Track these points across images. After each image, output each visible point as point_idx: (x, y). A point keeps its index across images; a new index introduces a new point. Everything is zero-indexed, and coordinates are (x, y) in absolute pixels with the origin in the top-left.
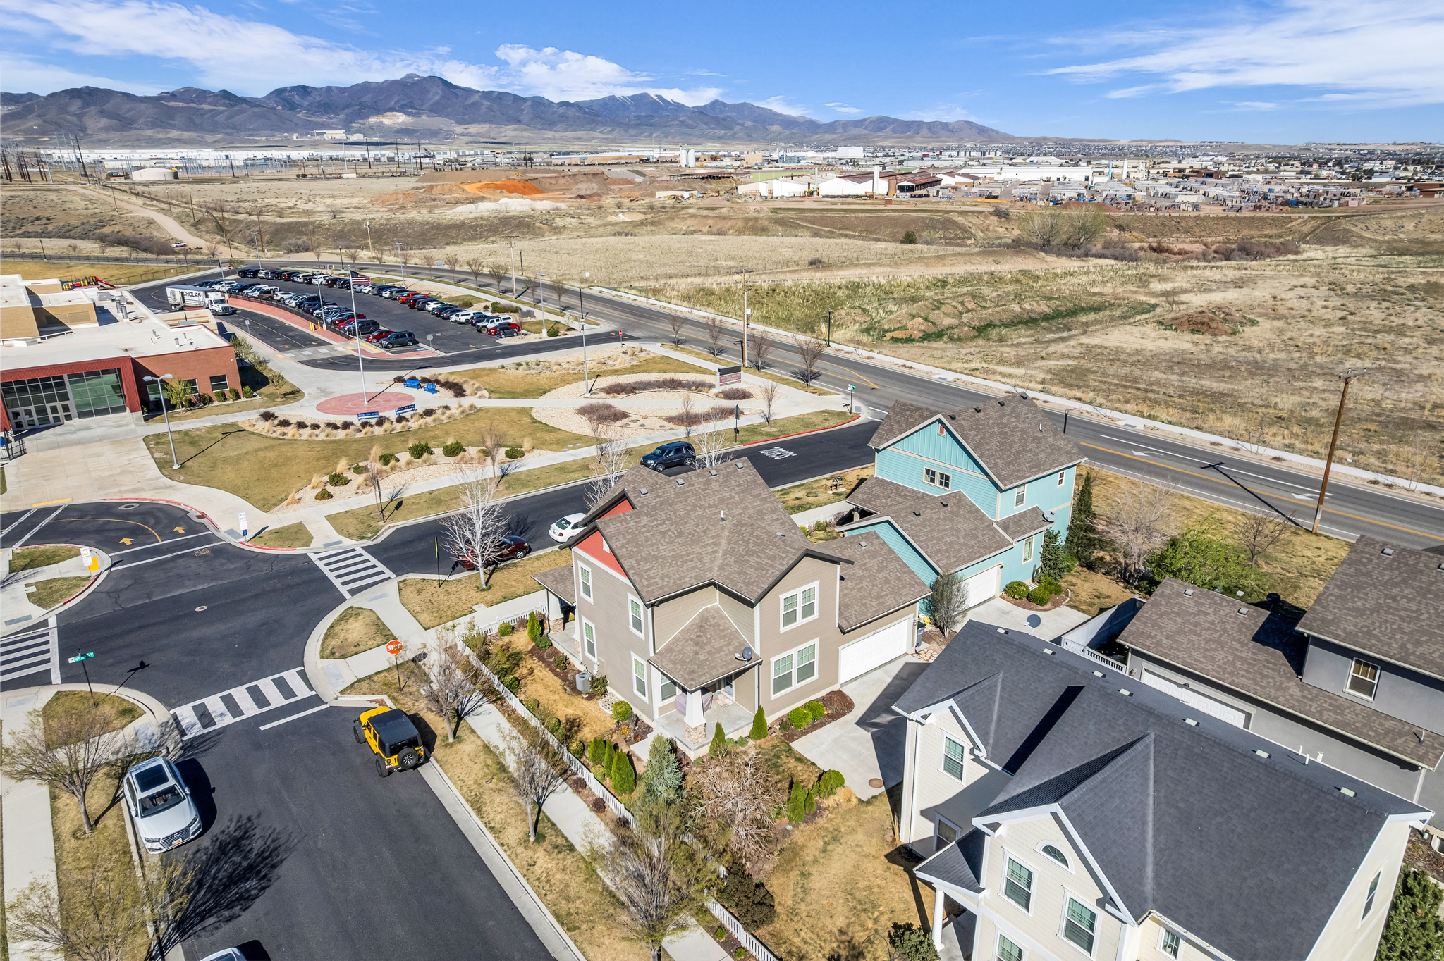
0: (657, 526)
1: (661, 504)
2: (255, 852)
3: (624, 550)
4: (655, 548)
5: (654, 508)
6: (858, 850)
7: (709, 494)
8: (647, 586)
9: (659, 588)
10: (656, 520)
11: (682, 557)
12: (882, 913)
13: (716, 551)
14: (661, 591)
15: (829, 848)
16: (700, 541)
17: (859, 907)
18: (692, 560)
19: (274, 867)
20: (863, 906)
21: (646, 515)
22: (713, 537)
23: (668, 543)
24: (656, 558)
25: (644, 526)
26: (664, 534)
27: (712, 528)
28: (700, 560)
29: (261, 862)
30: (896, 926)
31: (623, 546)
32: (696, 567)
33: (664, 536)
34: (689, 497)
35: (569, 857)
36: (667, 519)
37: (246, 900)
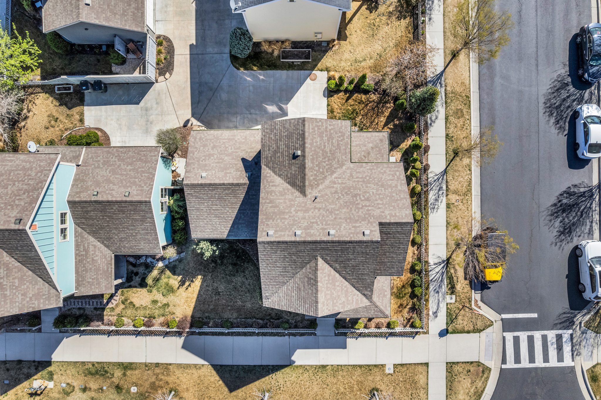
0: (369, 206)
1: (358, 220)
2: (559, 220)
3: (402, 196)
4: (380, 192)
5: (364, 219)
6: (352, 51)
7: (314, 218)
8: (397, 171)
9: (390, 168)
10: (368, 210)
11: (364, 181)
12: (370, 20)
13: (336, 178)
14: (390, 166)
15: (361, 59)
16: (344, 188)
17: (375, 28)
18: (357, 178)
19: (555, 205)
20: (374, 28)
21: (373, 216)
22: (333, 187)
23: (369, 193)
24: (382, 186)
25: (379, 208)
26: (368, 199)
27: (329, 193)
28: (351, 175)
29: (559, 211)
30: (371, 12)
31: (401, 199)
32: (357, 173)
33: (368, 198)
34: (331, 221)
35: (450, 132)
36: (359, 209)
37: (568, 193)
